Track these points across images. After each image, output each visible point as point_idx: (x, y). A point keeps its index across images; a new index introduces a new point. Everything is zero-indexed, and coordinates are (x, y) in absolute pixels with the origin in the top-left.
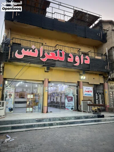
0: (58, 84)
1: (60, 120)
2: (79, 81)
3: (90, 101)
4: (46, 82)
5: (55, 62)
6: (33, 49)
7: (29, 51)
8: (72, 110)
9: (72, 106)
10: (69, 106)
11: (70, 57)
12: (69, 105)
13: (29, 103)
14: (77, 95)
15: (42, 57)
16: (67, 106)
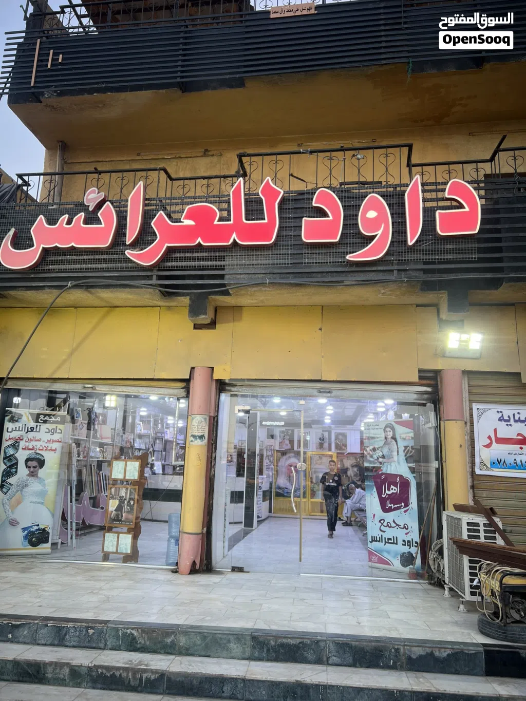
6: (91, 209)
7: (69, 222)
9: (409, 543)
10: (389, 541)
11: (321, 213)
12: (389, 533)
14: (437, 464)
15: (134, 245)
16: (374, 540)
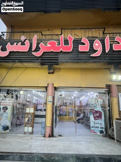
2: (110, 83)
7: (17, 45)
9: (102, 128)
10: (96, 127)
12: (96, 125)
14: (109, 108)
16: (92, 127)
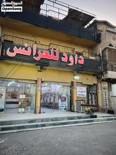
0: (51, 84)
1: (53, 120)
2: (73, 81)
3: (83, 102)
4: (40, 82)
5: (49, 61)
6: (26, 47)
7: (22, 49)
8: (66, 110)
12: (62, 105)
13: (21, 104)
14: (70, 95)
15: (35, 56)
